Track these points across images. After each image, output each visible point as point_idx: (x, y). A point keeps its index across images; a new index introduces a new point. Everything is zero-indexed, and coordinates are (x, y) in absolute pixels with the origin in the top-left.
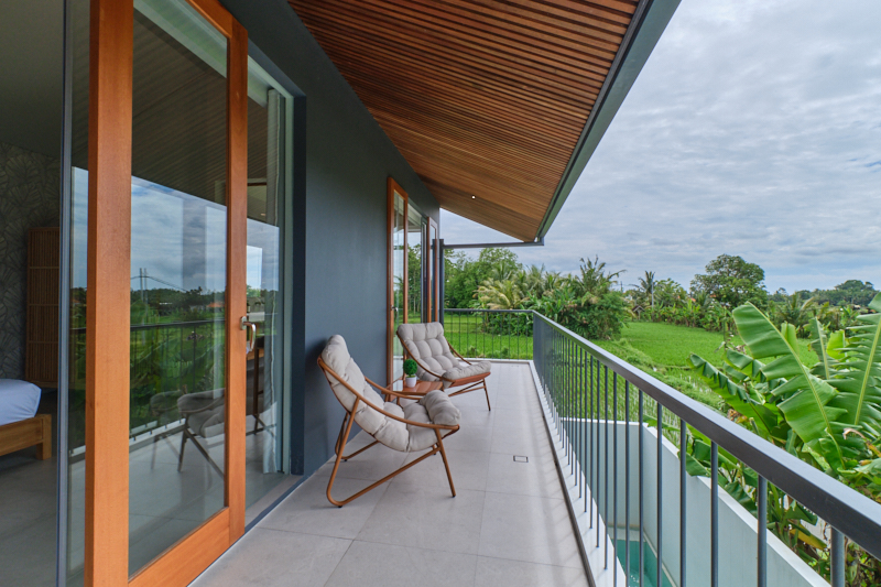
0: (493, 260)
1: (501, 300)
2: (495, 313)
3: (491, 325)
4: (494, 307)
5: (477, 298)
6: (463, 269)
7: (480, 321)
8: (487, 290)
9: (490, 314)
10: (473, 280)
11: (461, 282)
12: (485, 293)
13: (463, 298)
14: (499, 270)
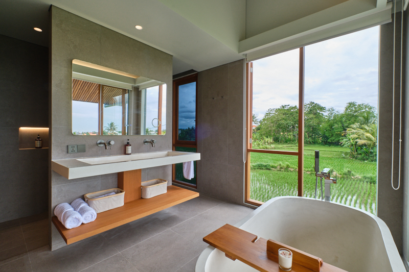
0: (356, 112)
1: (367, 137)
2: (362, 146)
3: (358, 154)
4: (360, 142)
5: (345, 136)
6: (332, 118)
7: (349, 150)
8: (353, 131)
9: (357, 147)
10: (340, 125)
11: (331, 126)
12: (353, 133)
13: (332, 136)
14: (364, 117)
